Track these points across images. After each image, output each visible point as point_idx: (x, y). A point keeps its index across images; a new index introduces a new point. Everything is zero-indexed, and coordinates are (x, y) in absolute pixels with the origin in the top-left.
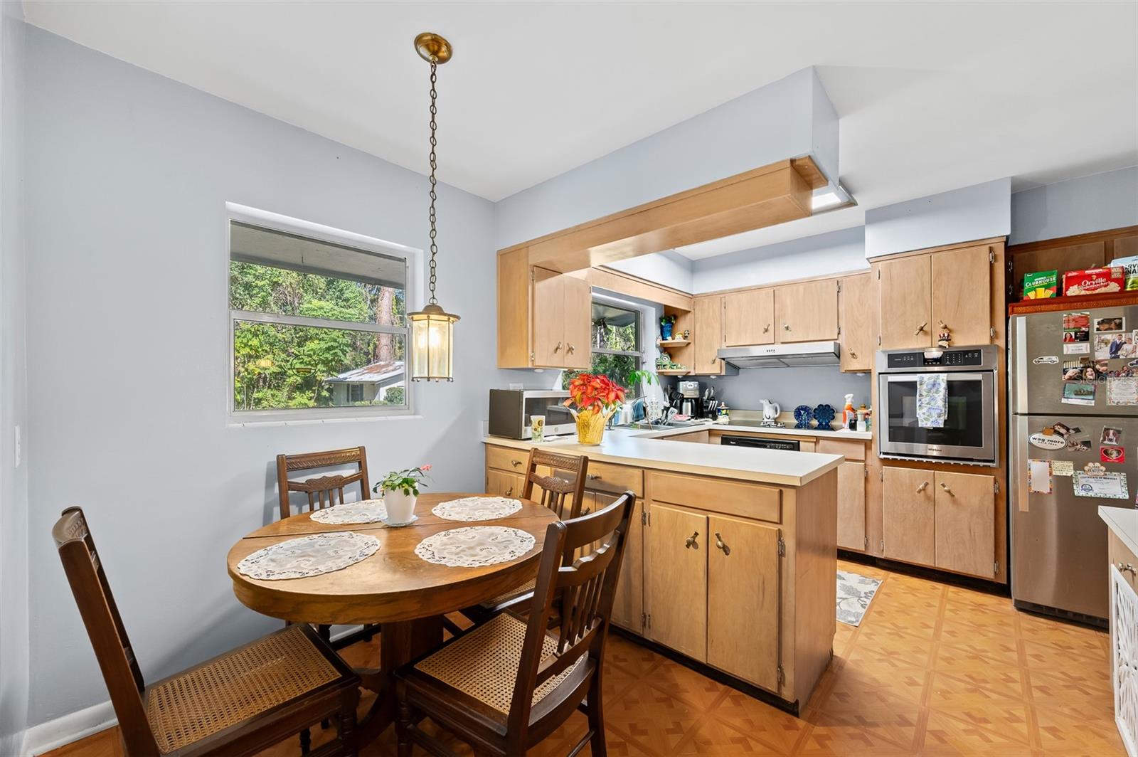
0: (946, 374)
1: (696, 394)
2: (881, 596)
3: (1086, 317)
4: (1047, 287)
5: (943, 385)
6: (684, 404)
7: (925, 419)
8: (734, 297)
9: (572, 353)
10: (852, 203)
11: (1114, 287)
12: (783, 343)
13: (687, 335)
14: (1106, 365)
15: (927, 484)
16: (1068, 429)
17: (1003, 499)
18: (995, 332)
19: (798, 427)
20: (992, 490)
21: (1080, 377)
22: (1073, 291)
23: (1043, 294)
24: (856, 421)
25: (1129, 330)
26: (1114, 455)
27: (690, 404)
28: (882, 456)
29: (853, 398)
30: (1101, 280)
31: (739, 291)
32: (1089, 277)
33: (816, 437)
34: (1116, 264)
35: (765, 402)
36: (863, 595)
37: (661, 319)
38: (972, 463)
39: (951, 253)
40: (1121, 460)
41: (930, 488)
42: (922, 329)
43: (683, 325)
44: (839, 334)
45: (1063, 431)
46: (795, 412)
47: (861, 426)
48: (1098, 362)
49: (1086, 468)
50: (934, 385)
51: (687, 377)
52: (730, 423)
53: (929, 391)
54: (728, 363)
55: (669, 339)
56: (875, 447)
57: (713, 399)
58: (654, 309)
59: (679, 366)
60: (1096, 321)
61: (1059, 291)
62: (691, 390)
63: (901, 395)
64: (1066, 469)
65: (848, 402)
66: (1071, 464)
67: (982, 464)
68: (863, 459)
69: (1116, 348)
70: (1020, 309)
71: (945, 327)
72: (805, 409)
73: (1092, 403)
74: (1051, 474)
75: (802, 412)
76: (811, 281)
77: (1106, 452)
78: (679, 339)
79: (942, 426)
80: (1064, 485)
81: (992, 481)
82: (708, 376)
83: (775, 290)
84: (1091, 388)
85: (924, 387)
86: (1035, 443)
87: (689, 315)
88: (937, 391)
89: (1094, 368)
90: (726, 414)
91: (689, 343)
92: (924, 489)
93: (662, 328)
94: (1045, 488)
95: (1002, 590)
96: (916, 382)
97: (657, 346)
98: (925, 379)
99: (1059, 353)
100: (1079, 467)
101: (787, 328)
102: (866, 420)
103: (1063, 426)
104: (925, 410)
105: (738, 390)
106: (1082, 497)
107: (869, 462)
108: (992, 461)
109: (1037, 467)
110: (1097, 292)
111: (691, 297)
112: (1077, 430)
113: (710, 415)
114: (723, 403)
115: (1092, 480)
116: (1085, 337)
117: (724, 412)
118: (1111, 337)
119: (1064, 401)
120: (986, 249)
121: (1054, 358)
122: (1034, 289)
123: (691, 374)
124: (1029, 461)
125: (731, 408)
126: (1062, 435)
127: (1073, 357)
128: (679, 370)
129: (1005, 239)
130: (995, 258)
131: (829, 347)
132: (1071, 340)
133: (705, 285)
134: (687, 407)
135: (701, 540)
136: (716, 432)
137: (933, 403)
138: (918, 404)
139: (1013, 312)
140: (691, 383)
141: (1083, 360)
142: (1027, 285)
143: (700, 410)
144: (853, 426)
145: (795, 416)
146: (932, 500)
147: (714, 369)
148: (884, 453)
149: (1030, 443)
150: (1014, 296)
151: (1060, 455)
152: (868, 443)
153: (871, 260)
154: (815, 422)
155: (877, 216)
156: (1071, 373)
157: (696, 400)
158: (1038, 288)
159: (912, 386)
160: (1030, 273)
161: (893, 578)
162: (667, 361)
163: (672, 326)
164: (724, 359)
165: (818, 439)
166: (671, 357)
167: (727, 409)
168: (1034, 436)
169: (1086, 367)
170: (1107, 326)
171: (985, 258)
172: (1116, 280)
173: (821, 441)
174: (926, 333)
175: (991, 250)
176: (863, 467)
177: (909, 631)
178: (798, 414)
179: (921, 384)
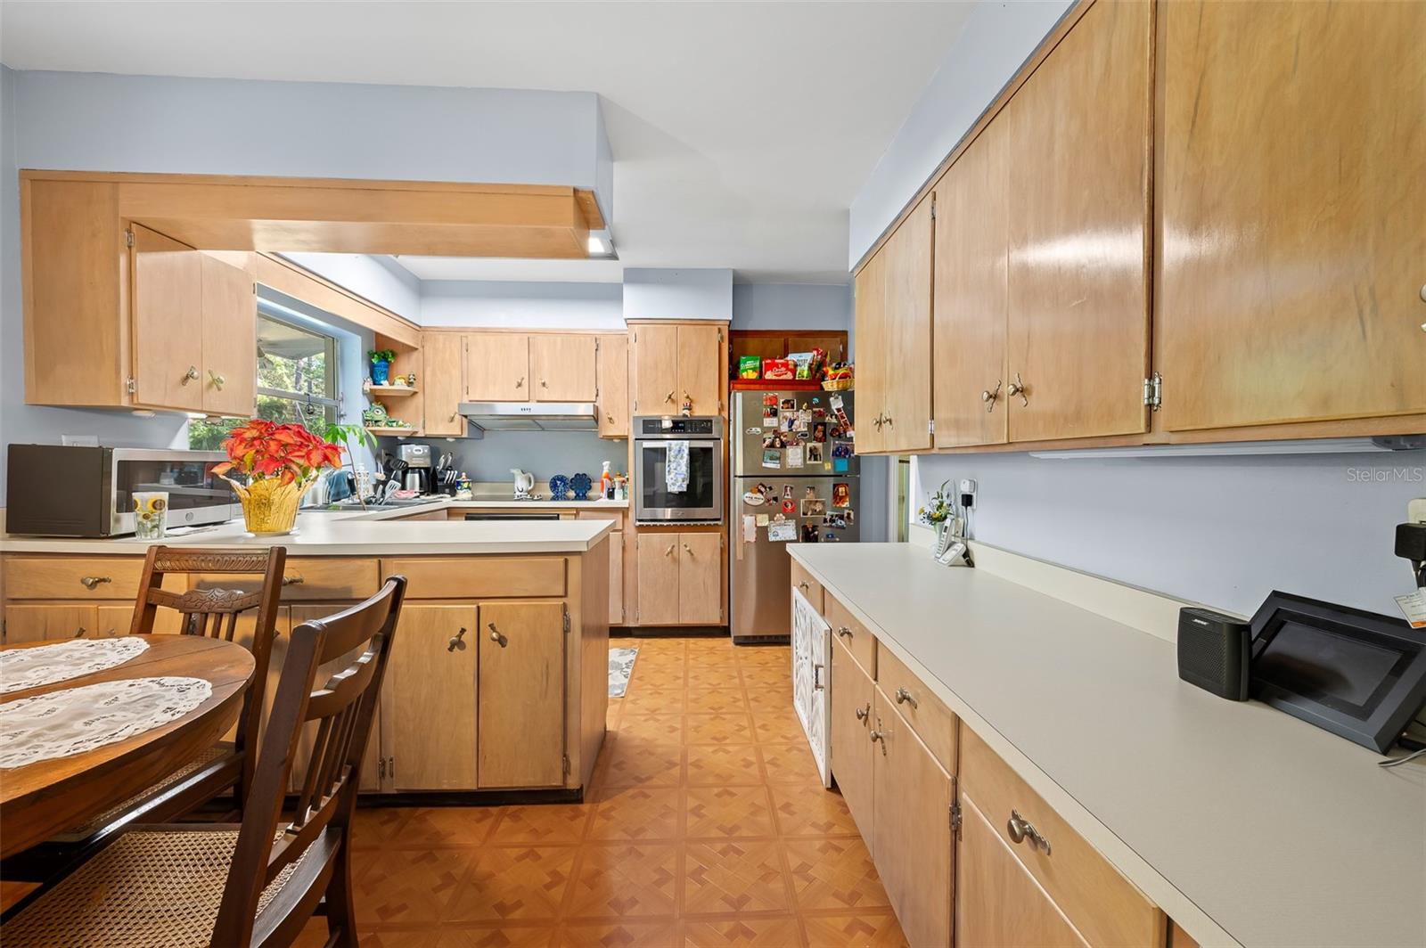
0: (688, 442)
1: (426, 463)
2: (639, 663)
3: (776, 397)
4: (754, 369)
5: (687, 451)
6: (409, 476)
7: (673, 484)
8: (479, 337)
10: (613, 257)
11: (789, 376)
12: (538, 401)
13: (412, 380)
14: (786, 436)
15: (673, 546)
16: (765, 488)
17: (726, 551)
18: (722, 405)
19: (553, 499)
20: (719, 545)
21: (772, 445)
22: (769, 375)
23: (753, 375)
24: (614, 489)
25: (798, 411)
26: (790, 507)
27: (417, 476)
28: (638, 523)
29: (610, 465)
30: (783, 369)
31: (484, 331)
32: (777, 365)
33: (577, 509)
34: (792, 357)
35: (516, 472)
36: (624, 666)
37: (371, 355)
38: (706, 523)
39: (692, 327)
40: (793, 510)
41: (676, 549)
42: (670, 397)
43: (405, 367)
44: (597, 395)
45: (763, 489)
46: (551, 482)
47: (618, 494)
48: (782, 433)
49: (775, 519)
50: (679, 451)
51: (412, 439)
52: (473, 499)
53: (676, 457)
54: (471, 423)
55: (385, 385)
56: (632, 515)
57: (450, 468)
58: (360, 338)
59: (401, 423)
60: (782, 401)
61: (761, 374)
62: (418, 456)
63: (655, 458)
64: (763, 520)
65: (606, 470)
66: (766, 516)
67: (712, 523)
68: (621, 528)
69: (792, 422)
70: (739, 386)
71: (688, 397)
72: (562, 479)
73: (778, 466)
74: (756, 525)
75: (559, 482)
76: (568, 333)
77: (785, 504)
78: (400, 385)
79: (685, 490)
80: (762, 532)
81: (719, 537)
82: (443, 438)
83: (530, 337)
84: (778, 454)
85: (672, 453)
86: (747, 500)
87: (415, 355)
88: (682, 458)
89: (779, 438)
90: (469, 488)
91: (415, 393)
92: (671, 552)
93: (372, 368)
94: (751, 536)
95: (723, 631)
96: (665, 449)
97: (364, 393)
98: (673, 446)
99: (761, 425)
100: (771, 519)
101: (544, 384)
102: (623, 488)
103: (763, 486)
104: (672, 476)
105: (482, 457)
106: (773, 542)
107: (626, 531)
108: (719, 520)
109: (748, 520)
110: (781, 378)
111: (419, 329)
112: (771, 488)
113: (447, 490)
114: (464, 474)
115: (778, 528)
116: (774, 413)
117: (465, 485)
118: (788, 414)
119: (764, 465)
120: (716, 328)
121: (759, 430)
122: (746, 370)
123: (421, 434)
124: (744, 516)
125: (475, 480)
126: (762, 493)
127: (769, 428)
128: (400, 428)
129: (728, 323)
130: (722, 338)
131: (585, 410)
132: (768, 416)
133: (434, 316)
134: (414, 479)
135: (469, 638)
136: (457, 511)
137: (679, 468)
138: (667, 469)
139: (733, 388)
140: (419, 447)
141: (775, 431)
142: (742, 366)
143: (433, 482)
144: (611, 495)
145: (551, 487)
146: (676, 561)
147: (454, 429)
148: (640, 521)
149: (744, 501)
150: (734, 374)
151: (758, 510)
152: (625, 510)
153: (629, 321)
154: (572, 494)
155: (636, 276)
156: (768, 442)
157: (427, 469)
158: (748, 370)
159: (663, 451)
160: (744, 355)
161: (648, 644)
162: (380, 414)
163: (389, 365)
164: (466, 417)
165: (578, 510)
166: (387, 409)
167: (469, 482)
168: (747, 495)
169: (776, 437)
170: (786, 406)
171: (716, 337)
172: (791, 370)
173: (581, 513)
174: (673, 401)
175: (720, 331)
176: (621, 537)
177: (665, 687)
178: (554, 486)
179: (670, 451)
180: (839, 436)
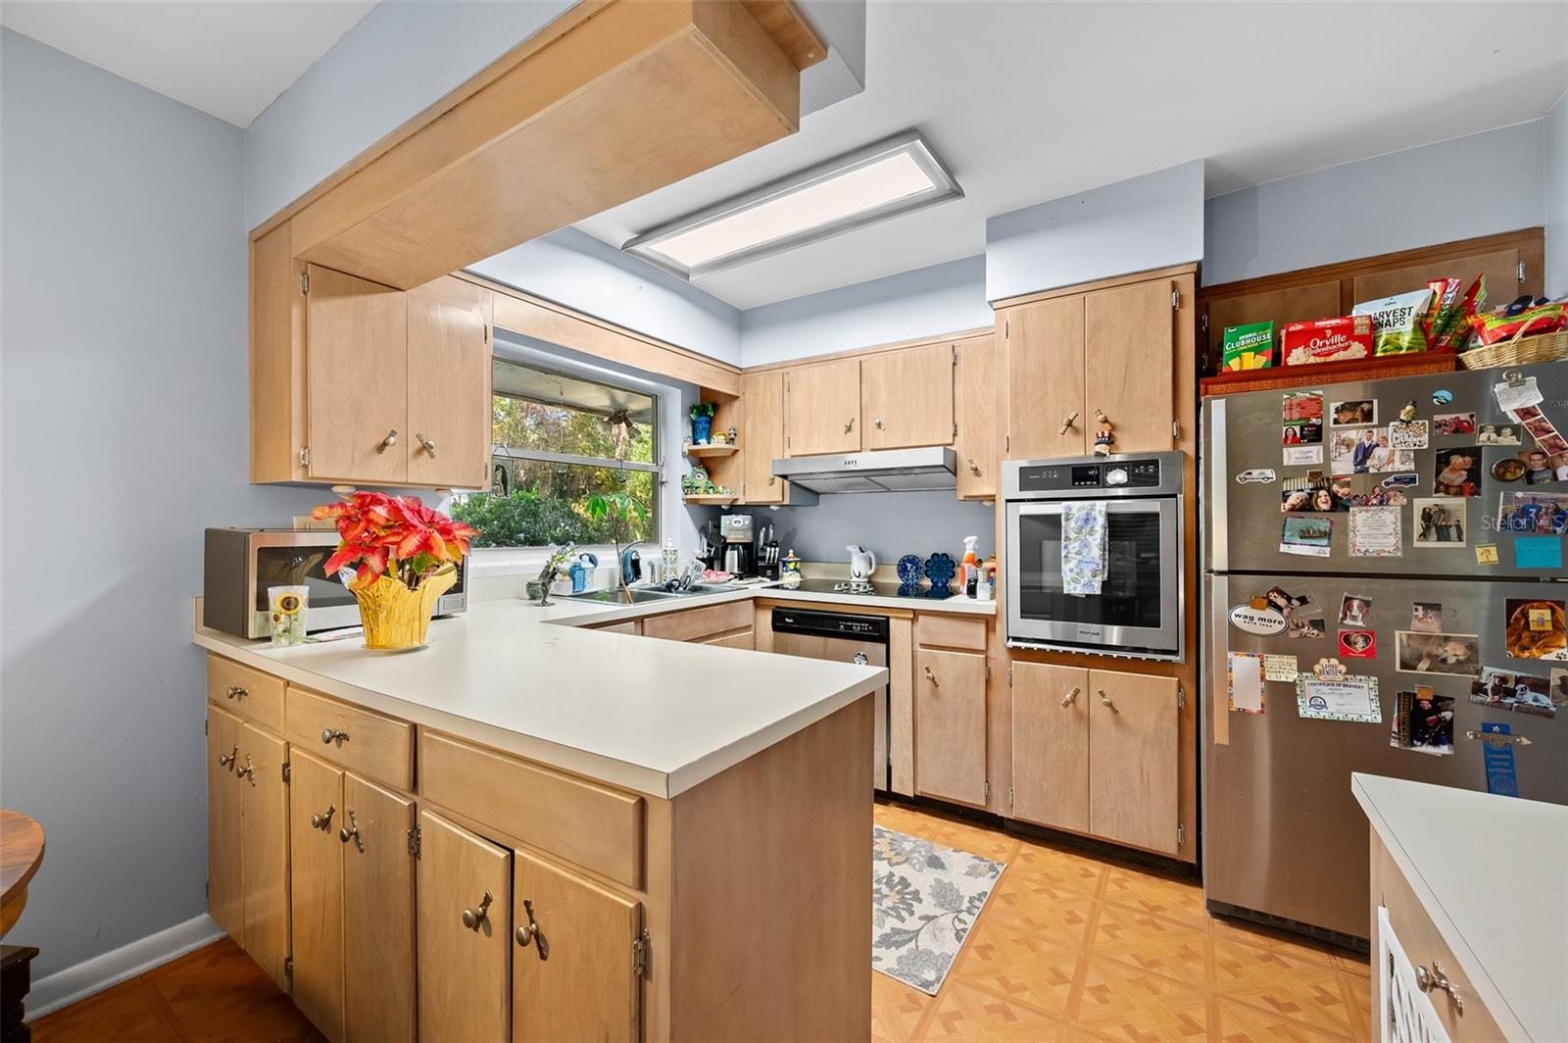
0: (1105, 502)
1: (747, 538)
2: (998, 904)
3: (1318, 400)
4: (1258, 350)
5: (1101, 520)
6: (729, 553)
7: (1075, 581)
8: (802, 371)
9: (432, 456)
11: (1357, 351)
12: (873, 450)
13: (732, 436)
14: (1348, 484)
15: (1077, 692)
16: (1289, 599)
17: (1191, 716)
18: (1181, 430)
19: (903, 592)
20: (1174, 701)
21: (1307, 506)
22: (1298, 357)
23: (1253, 362)
24: (976, 581)
25: (1383, 423)
26: (1360, 644)
27: (736, 552)
28: (1011, 644)
29: (977, 542)
30: (1339, 338)
31: (808, 362)
32: (1320, 333)
33: (914, 611)
34: (1362, 311)
35: (854, 550)
36: (965, 905)
37: (692, 409)
38: (1144, 656)
39: (1115, 291)
40: (1369, 653)
41: (1082, 697)
42: (1070, 424)
43: (728, 420)
44: (955, 435)
45: (1281, 602)
46: (899, 565)
47: (983, 590)
48: (1336, 479)
49: (1317, 668)
50: (1087, 520)
51: (734, 509)
52: (802, 587)
53: (1079, 531)
54: (793, 484)
55: (703, 443)
56: (1000, 627)
57: (773, 544)
58: (680, 391)
59: (720, 489)
60: (1333, 406)
61: (1276, 358)
62: (737, 529)
63: (1041, 534)
64: (1284, 669)
65: (969, 550)
66: (1293, 660)
67: (1159, 657)
68: (984, 648)
69: (1364, 453)
70: (1217, 388)
71: (1106, 421)
72: (913, 560)
73: (1326, 552)
74: (1263, 678)
75: (909, 565)
76: (914, 345)
77: (1347, 639)
78: (718, 443)
79: (1098, 592)
80: (1282, 695)
81: (1175, 687)
82: (767, 506)
83: (860, 363)
84: (1324, 526)
85: (1072, 524)
86: (1239, 622)
87: (737, 404)
88: (1091, 532)
89: (1329, 490)
90: (795, 569)
91: (736, 451)
92: (1073, 700)
93: (694, 423)
94: (1252, 701)
95: (1190, 874)
96: (1060, 515)
97: (684, 456)
98: (1074, 511)
99: (1276, 463)
100: (1305, 666)
101: (879, 425)
102: (991, 580)
103: (1282, 593)
104: (1072, 564)
105: (818, 528)
106: (1311, 720)
107: (992, 653)
108: (1175, 653)
109: (1242, 665)
110: (1332, 358)
111: (740, 372)
112: (1303, 600)
113: (769, 572)
114: (791, 551)
115: (1325, 689)
116: (1315, 435)
117: (791, 566)
118: (1356, 434)
119: (1283, 548)
120: (1166, 284)
121: (1270, 473)
122: (1238, 354)
123: (741, 502)
124: (1230, 655)
125: (804, 558)
126: (1280, 609)
127: (1297, 471)
128: (721, 496)
129: (1194, 268)
130: (1180, 300)
131: (936, 457)
132: (1296, 441)
133: (759, 352)
134: (732, 558)
135: (496, 913)
136: (766, 602)
137: (1085, 551)
138: (1063, 554)
139: (1206, 393)
140: (740, 518)
141: (1314, 476)
142: (1228, 348)
143: (752, 565)
144: (972, 591)
145: (899, 572)
146: (1084, 719)
147: (771, 494)
148: (1015, 639)
149: (1231, 624)
150: (1209, 366)
151: (1276, 645)
152: (991, 621)
153: (996, 305)
154: (927, 583)
155: (1004, 227)
156: (1294, 499)
157: (746, 546)
158: (1244, 353)
159: (1054, 521)
160: (1232, 324)
161: (1026, 857)
162: (702, 480)
163: (711, 421)
164: (785, 477)
165: (916, 613)
166: (710, 474)
167: (796, 562)
168: (1237, 611)
169: (1318, 489)
170: (1349, 415)
171: (1167, 299)
172: (1361, 339)
173: (920, 617)
174: (1076, 431)
175: (1174, 286)
176: (983, 663)
178: (902, 570)
179: (1067, 520)
180: (1530, 477)
